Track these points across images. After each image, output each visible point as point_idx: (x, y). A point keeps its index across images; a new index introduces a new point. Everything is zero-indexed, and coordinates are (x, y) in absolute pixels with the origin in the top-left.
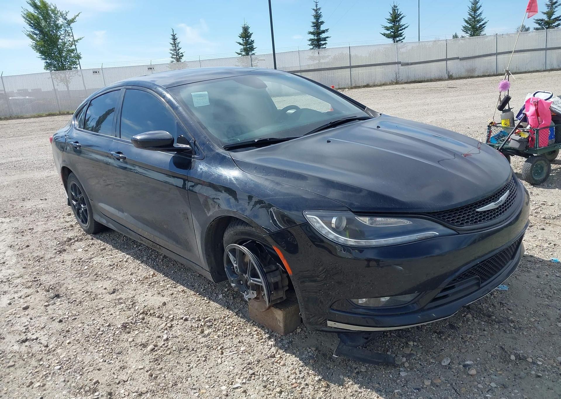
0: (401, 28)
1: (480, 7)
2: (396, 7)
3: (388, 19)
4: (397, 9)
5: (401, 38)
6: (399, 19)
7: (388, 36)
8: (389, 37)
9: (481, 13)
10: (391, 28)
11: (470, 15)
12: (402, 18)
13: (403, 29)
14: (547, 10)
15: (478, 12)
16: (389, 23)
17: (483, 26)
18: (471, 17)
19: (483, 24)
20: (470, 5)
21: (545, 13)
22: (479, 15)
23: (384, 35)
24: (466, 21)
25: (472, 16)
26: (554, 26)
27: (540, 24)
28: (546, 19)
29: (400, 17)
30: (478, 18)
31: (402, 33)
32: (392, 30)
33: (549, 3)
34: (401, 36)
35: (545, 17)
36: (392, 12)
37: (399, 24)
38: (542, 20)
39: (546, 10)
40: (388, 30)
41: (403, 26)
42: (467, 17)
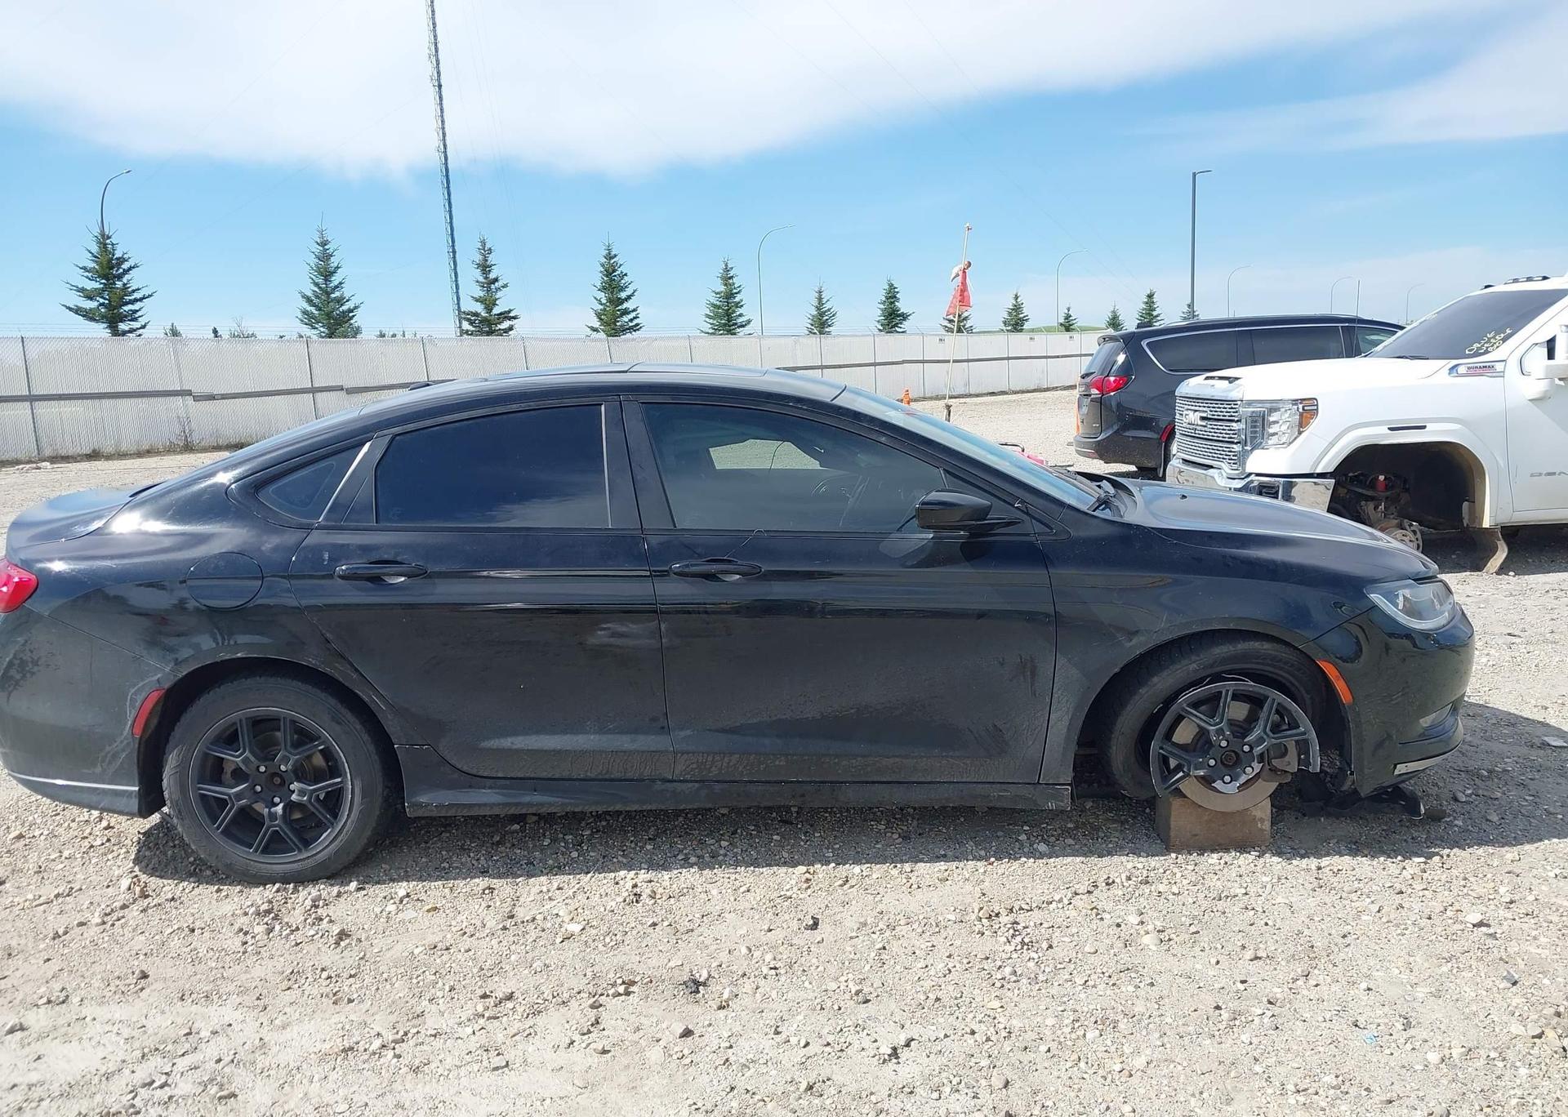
0: (132, 297)
1: (338, 268)
2: (109, 238)
3: (84, 268)
4: (113, 244)
5: (135, 325)
6: (121, 270)
7: (89, 315)
8: (92, 319)
9: (341, 283)
10: (99, 293)
11: (317, 284)
12: (130, 269)
13: (136, 300)
14: (482, 294)
15: (336, 280)
16: (87, 277)
17: (351, 315)
18: (316, 289)
19: (351, 311)
20: (313, 261)
21: (477, 300)
22: (337, 287)
23: (78, 311)
24: (309, 301)
25: (320, 288)
26: (500, 329)
27: (471, 323)
28: (484, 314)
29: (125, 266)
30: (337, 294)
31: (136, 311)
32: (102, 301)
33: (481, 279)
34: (135, 320)
35: (479, 308)
36: (95, 249)
37: (124, 285)
38: (476, 314)
39: (479, 293)
40: (91, 298)
41: (134, 291)
42: (309, 289)
